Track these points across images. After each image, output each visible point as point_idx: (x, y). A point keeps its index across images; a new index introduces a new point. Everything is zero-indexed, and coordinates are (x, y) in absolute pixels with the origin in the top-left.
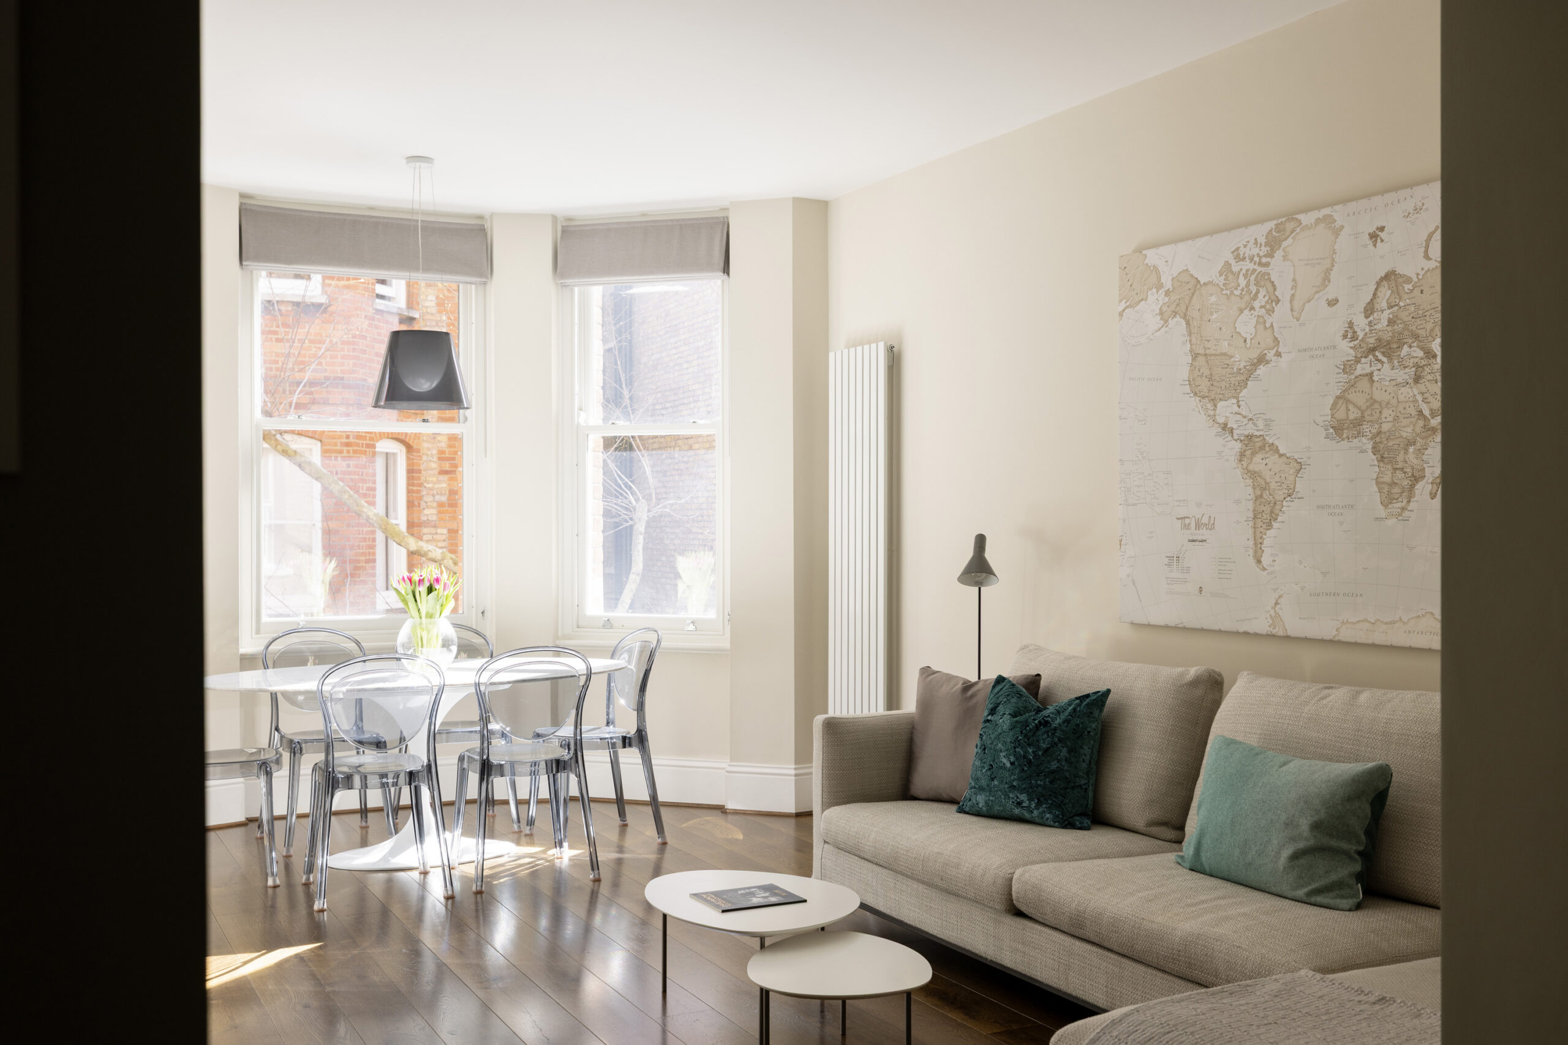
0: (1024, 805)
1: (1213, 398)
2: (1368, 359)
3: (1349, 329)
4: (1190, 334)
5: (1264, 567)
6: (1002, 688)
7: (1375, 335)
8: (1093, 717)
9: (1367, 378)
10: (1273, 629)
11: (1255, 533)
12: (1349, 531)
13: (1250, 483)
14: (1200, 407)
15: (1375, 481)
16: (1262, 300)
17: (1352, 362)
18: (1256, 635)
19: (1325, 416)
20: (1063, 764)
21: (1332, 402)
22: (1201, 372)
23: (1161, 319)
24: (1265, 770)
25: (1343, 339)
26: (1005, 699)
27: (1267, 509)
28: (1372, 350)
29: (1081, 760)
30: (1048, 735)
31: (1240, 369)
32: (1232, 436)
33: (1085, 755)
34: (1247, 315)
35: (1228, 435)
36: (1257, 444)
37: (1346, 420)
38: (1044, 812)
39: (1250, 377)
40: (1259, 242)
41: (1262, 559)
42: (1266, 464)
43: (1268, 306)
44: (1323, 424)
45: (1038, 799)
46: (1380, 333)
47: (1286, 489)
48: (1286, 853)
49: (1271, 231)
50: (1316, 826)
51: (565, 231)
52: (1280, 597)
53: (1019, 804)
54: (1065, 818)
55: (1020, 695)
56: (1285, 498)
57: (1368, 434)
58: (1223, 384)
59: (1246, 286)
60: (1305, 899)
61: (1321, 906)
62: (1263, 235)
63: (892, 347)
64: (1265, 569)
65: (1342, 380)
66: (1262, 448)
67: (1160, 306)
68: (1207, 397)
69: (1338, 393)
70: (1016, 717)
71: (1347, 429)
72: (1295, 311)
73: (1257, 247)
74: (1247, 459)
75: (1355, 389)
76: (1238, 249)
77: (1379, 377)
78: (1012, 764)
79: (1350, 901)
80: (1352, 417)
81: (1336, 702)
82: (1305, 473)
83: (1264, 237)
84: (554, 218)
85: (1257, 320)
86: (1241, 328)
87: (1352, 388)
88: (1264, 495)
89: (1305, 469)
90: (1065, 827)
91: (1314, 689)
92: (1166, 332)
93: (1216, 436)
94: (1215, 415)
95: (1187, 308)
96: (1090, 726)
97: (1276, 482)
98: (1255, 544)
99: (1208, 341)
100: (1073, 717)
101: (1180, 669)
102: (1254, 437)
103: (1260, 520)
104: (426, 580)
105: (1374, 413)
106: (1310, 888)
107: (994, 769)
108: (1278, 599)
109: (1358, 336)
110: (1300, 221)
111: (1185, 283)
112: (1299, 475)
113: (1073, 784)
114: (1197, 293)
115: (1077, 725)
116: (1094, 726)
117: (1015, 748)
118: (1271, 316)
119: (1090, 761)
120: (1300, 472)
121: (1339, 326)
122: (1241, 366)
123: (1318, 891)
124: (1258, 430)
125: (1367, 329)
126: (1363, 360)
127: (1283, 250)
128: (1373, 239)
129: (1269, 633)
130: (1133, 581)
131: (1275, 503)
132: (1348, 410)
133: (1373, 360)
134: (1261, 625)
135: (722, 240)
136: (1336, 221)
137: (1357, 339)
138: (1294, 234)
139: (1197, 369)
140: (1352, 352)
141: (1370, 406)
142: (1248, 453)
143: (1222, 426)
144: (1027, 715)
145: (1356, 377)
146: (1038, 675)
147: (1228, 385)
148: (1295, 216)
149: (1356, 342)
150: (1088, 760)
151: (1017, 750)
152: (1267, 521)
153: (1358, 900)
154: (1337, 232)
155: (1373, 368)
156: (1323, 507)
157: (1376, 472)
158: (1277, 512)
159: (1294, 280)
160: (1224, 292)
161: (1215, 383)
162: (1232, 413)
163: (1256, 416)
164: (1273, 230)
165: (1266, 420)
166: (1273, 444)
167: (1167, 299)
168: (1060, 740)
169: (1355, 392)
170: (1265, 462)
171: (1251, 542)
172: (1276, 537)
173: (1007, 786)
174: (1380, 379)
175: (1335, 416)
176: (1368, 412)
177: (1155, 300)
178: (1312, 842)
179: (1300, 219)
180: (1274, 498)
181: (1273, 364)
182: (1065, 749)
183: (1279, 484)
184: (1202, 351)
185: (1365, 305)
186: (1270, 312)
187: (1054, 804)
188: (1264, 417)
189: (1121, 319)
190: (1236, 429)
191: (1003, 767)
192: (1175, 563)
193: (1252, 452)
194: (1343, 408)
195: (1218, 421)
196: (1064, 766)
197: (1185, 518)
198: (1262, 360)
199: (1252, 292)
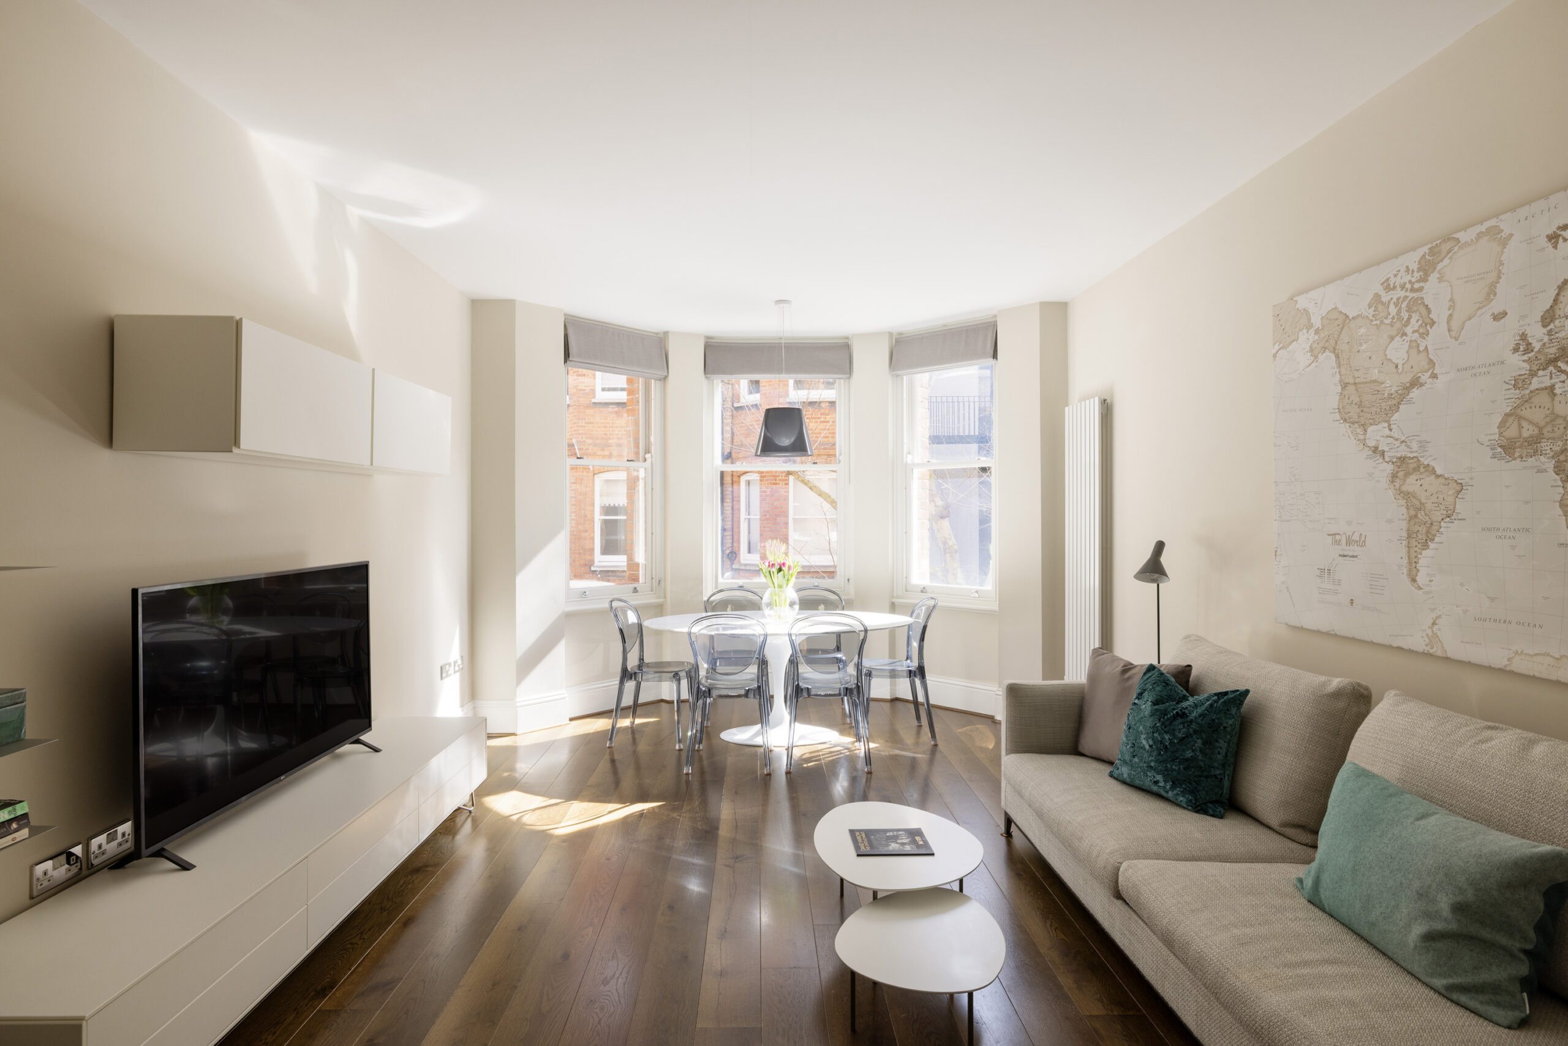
0: (1160, 784)
1: (1363, 423)
2: (1547, 371)
3: (1521, 342)
4: (1339, 366)
5: (1419, 586)
6: (1151, 676)
7: (1556, 344)
8: (1231, 714)
9: (1547, 391)
10: (1430, 648)
11: (1409, 552)
12: (1524, 556)
13: (1404, 503)
14: (1350, 433)
15: (1558, 503)
16: (1414, 324)
17: (1526, 376)
18: (1411, 651)
19: (1491, 435)
20: (1198, 754)
21: (1500, 420)
22: (1351, 399)
23: (1311, 355)
24: (1397, 818)
25: (1513, 353)
26: (1151, 687)
27: (1423, 529)
28: (1553, 361)
29: (1217, 752)
30: (1184, 726)
31: (1392, 394)
32: (1384, 459)
33: (1221, 748)
34: (1399, 342)
35: (1378, 457)
36: (1411, 465)
37: (1520, 437)
38: (1178, 794)
39: (1402, 400)
40: (1411, 269)
41: (1418, 578)
42: (1421, 485)
43: (1421, 331)
44: (1488, 444)
45: (1173, 782)
46: (1564, 342)
47: (1444, 510)
48: (1418, 929)
49: (1424, 256)
50: (1459, 909)
51: (897, 341)
52: (1438, 617)
53: (1156, 782)
54: (1198, 804)
55: (1166, 683)
56: (1443, 519)
57: (1548, 452)
58: (1374, 410)
59: (1397, 314)
60: (1443, 991)
61: (1467, 1008)
62: (1415, 262)
63: (1105, 400)
64: (1420, 588)
65: (1512, 396)
66: (1416, 469)
67: (1309, 345)
68: (1357, 422)
69: (1508, 410)
70: (1158, 705)
71: (1520, 447)
72: (1454, 331)
73: (1408, 274)
74: (1400, 480)
75: (1530, 405)
76: (1388, 279)
77: (1563, 390)
78: (1151, 746)
79: (1510, 1013)
80: (1526, 434)
81: (1499, 750)
82: (1467, 494)
83: (1417, 263)
84: (891, 334)
85: (1409, 346)
86: (1391, 354)
87: (1526, 403)
88: (1419, 515)
89: (1467, 489)
90: (1197, 812)
91: (1472, 727)
92: (1316, 367)
93: (1366, 458)
94: (1365, 439)
95: (1336, 343)
96: (1227, 723)
97: (1433, 503)
98: (1410, 563)
99: (1358, 370)
100: (1209, 712)
101: (1323, 678)
102: (1407, 459)
103: (1414, 540)
104: (776, 565)
105: (1556, 429)
106: (1451, 981)
107: (1135, 748)
108: (1436, 620)
109: (1534, 347)
110: (1458, 239)
111: (1334, 319)
112: (1460, 496)
113: (1207, 774)
114: (1346, 327)
115: (1213, 720)
116: (1230, 722)
117: (1153, 733)
118: (1425, 339)
119: (1226, 753)
120: (1461, 493)
121: (1510, 338)
122: (1393, 391)
123: (1464, 989)
124: (1411, 452)
125: (1546, 339)
126: (1541, 373)
127: (1438, 272)
128: (1553, 241)
129: (1426, 652)
130: (1287, 588)
131: (1432, 524)
132: (1521, 427)
133: (1554, 371)
134: (1418, 642)
135: (992, 337)
136: (1502, 230)
137: (1532, 351)
138: (1450, 254)
139: (1347, 397)
140: (1526, 366)
141: (1550, 422)
142: (1401, 474)
143: (1373, 449)
144: (1168, 704)
145: (1531, 392)
146: (1189, 666)
147: (1378, 410)
148: (1452, 236)
149: (1530, 355)
150: (1224, 753)
151: (1155, 735)
152: (1422, 541)
153: (1523, 1015)
154: (1504, 243)
155: (1553, 381)
156: (1489, 530)
157: (1560, 493)
158: (1434, 532)
159: (1452, 300)
160: (1374, 323)
161: (1365, 410)
162: (1383, 436)
163: (1409, 438)
164: (1427, 255)
165: (1420, 442)
166: (1428, 465)
167: (1316, 337)
168: (1195, 732)
169: (1531, 408)
170: (1419, 483)
171: (1406, 561)
172: (1433, 557)
173: (1145, 765)
174: (1565, 392)
175: (1504, 434)
176: (1549, 428)
177: (1306, 339)
178: (1453, 926)
179: (1457, 237)
180: (1430, 519)
181: (1427, 386)
182: (1199, 740)
183: (1437, 505)
184: (1351, 381)
185: (1542, 314)
186: (1424, 335)
187: (1188, 789)
188: (1418, 438)
189: (1275, 360)
190: (1388, 452)
191: (1143, 748)
192: (1326, 575)
193: (1405, 473)
194: (1515, 425)
195: (1369, 445)
196: (1198, 756)
197: (1335, 534)
198: (1415, 383)
199: (1403, 318)
